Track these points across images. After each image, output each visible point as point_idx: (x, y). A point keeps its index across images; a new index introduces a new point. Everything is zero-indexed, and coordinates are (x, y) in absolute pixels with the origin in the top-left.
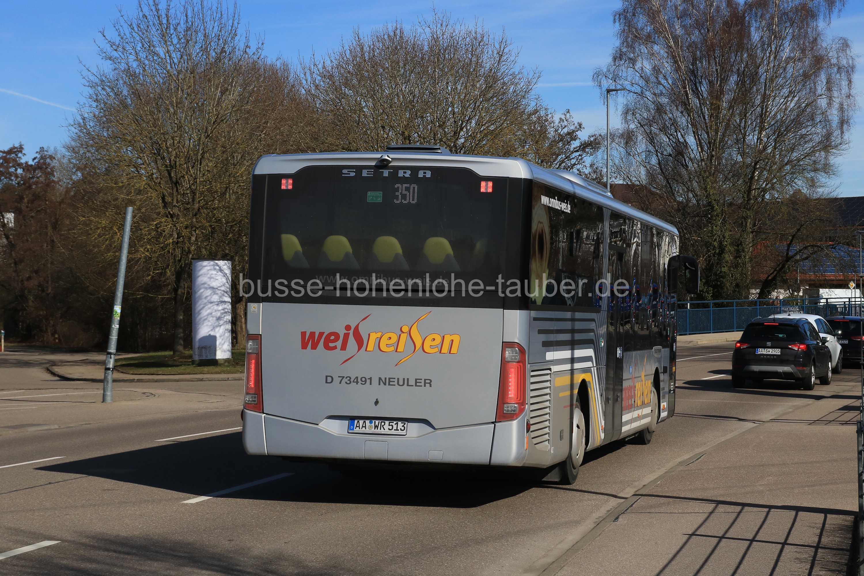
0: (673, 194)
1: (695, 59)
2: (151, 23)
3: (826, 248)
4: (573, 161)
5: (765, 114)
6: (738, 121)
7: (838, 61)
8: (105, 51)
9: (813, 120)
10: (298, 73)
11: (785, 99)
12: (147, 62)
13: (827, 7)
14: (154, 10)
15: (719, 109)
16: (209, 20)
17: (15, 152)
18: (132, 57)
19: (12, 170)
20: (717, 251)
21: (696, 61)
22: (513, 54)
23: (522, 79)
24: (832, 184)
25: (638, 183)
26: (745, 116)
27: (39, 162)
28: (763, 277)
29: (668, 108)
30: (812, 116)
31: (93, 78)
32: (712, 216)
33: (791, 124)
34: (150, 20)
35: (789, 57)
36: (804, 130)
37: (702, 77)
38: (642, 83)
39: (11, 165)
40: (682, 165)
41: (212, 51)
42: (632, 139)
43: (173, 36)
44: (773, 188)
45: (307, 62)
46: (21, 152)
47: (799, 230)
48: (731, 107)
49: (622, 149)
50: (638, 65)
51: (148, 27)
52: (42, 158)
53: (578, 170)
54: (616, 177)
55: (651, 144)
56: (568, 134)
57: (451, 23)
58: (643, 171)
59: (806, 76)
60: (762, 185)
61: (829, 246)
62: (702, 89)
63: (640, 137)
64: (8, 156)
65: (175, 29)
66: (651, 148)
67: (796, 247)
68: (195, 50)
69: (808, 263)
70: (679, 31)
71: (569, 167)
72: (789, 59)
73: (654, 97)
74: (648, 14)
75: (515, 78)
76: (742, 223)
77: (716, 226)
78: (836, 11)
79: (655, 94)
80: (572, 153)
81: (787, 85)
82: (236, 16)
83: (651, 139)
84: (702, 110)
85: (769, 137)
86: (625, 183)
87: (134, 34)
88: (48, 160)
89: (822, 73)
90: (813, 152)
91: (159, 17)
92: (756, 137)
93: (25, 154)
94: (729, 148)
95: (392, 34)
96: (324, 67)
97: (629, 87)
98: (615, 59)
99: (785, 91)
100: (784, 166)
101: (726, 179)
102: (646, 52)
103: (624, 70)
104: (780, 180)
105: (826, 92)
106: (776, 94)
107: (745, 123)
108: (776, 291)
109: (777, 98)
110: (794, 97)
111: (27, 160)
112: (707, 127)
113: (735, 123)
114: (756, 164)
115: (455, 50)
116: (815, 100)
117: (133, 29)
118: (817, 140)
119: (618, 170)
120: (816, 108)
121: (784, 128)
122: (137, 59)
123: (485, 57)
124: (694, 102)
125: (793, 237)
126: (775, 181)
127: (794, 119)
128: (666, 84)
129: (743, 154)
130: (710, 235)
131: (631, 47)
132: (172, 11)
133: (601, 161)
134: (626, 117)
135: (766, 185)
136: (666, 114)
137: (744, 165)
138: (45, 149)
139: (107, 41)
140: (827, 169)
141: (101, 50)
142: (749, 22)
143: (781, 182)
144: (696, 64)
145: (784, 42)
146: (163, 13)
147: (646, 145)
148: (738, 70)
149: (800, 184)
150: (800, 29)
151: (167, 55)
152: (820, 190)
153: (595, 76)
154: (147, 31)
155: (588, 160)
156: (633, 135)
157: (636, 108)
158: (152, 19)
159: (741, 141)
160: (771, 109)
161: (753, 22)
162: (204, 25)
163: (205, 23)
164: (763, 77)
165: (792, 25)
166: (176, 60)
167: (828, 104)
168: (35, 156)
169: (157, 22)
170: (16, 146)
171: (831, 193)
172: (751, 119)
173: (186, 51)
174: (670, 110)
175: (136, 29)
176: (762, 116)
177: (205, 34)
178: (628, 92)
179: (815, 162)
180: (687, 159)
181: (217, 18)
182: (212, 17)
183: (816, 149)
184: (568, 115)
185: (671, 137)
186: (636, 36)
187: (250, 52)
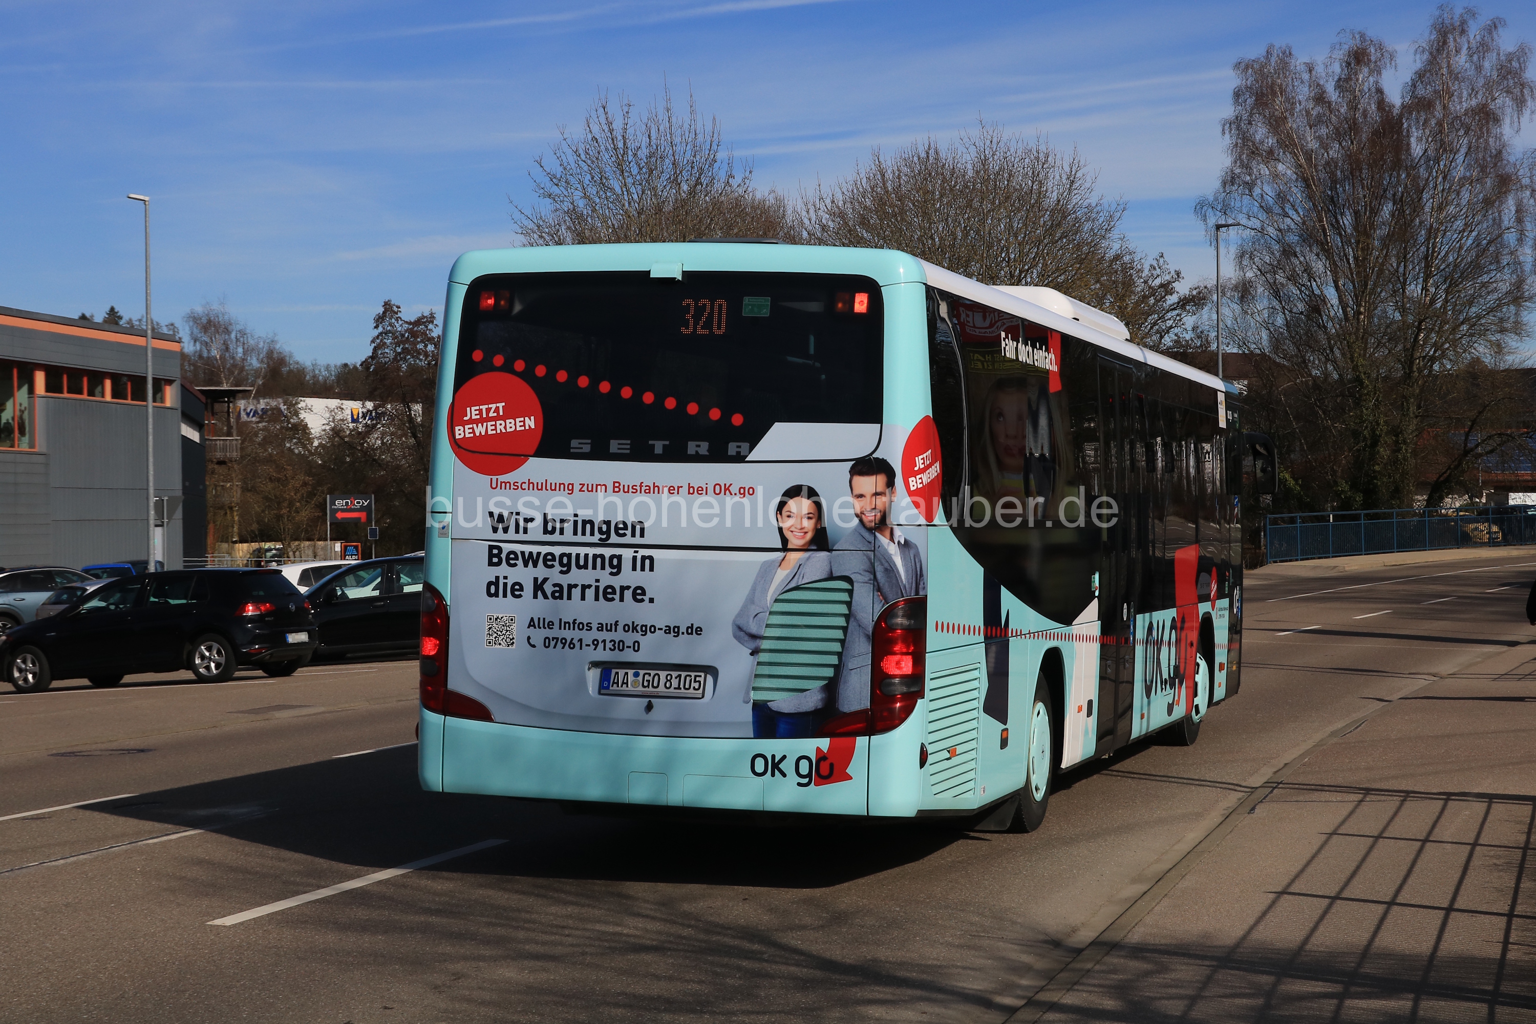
0: (1307, 366)
1: (1334, 182)
2: (602, 147)
3: (1519, 438)
4: (1169, 323)
5: (1433, 255)
6: (1395, 265)
7: (1531, 182)
8: (542, 186)
9: (1498, 262)
10: (799, 210)
11: (1459, 233)
12: (598, 200)
13: (1515, 108)
14: (606, 131)
15: (1368, 248)
16: (679, 142)
17: (425, 322)
18: (578, 194)
19: (420, 346)
20: (1369, 442)
21: (1336, 184)
22: (1089, 179)
23: (1102, 213)
24: (1526, 349)
25: (1258, 351)
26: (1405, 257)
28: (1433, 478)
29: (1298, 249)
30: (1497, 257)
31: (527, 223)
32: (1360, 396)
33: (1467, 269)
34: (601, 144)
35: (1464, 177)
36: (1485, 276)
37: (1344, 206)
38: (1263, 216)
39: (419, 340)
40: (1319, 326)
41: (683, 183)
42: (1249, 291)
43: (631, 165)
44: (1443, 355)
45: (812, 195)
46: (432, 322)
47: (1480, 413)
48: (1385, 245)
49: (1236, 307)
50: (1257, 191)
51: (599, 153)
53: (1176, 335)
54: (1229, 344)
55: (1276, 298)
56: (1162, 286)
57: (1004, 139)
58: (1264, 335)
59: (1488, 203)
60: (1429, 352)
61: (1523, 434)
62: (1345, 222)
63: (1260, 290)
64: (415, 329)
65: (635, 155)
66: (1275, 303)
67: (1477, 437)
68: (661, 182)
69: (1494, 458)
70: (1313, 145)
71: (1163, 331)
72: (1463, 180)
73: (1279, 234)
74: (1270, 122)
75: (1091, 211)
76: (1403, 404)
77: (1367, 409)
78: (1527, 113)
79: (1280, 230)
80: (1168, 312)
81: (1462, 215)
82: (715, 136)
83: (1276, 292)
84: (1344, 250)
85: (1438, 287)
86: (1240, 352)
87: (580, 162)
89: (1510, 197)
90: (1498, 306)
91: (613, 139)
92: (1420, 286)
94: (1382, 302)
95: (923, 155)
96: (833, 202)
97: (1244, 221)
98: (1224, 183)
99: (1459, 224)
100: (1459, 325)
101: (1379, 344)
102: (1268, 173)
103: (1238, 198)
104: (1455, 343)
105: (1515, 224)
106: (1446, 227)
107: (1405, 268)
108: (1450, 496)
109: (1448, 233)
110: (1471, 231)
112: (1352, 274)
113: (1390, 268)
114: (1420, 323)
115: (1010, 175)
116: (1500, 235)
117: (579, 156)
118: (1504, 290)
119: (1232, 333)
120: (1503, 246)
121: (1459, 275)
122: (585, 196)
123: (1050, 184)
124: (1335, 240)
125: (1474, 422)
126: (1447, 345)
127: (1471, 262)
128: (1295, 217)
129: (1403, 310)
130: (1358, 421)
131: (1247, 167)
132: (630, 131)
133: (1207, 323)
134: (1241, 262)
135: (1435, 352)
136: (1296, 256)
137: (1405, 326)
139: (545, 173)
140: (1518, 329)
141: (538, 185)
142: (1408, 131)
143: (1456, 347)
144: (1336, 188)
145: (1456, 157)
147: (1269, 299)
148: (1394, 195)
149: (1481, 350)
150: (1479, 138)
151: (624, 189)
152: (1510, 359)
153: (1198, 207)
154: (597, 159)
155: (1189, 321)
156: (1251, 287)
157: (1255, 250)
158: (604, 142)
159: (1399, 290)
160: (1440, 248)
161: (1414, 130)
162: (673, 150)
163: (674, 147)
164: (1428, 204)
165: (1466, 133)
166: (635, 197)
167: (1518, 240)
169: (610, 147)
170: (425, 315)
171: (1524, 361)
172: (1413, 262)
173: (649, 184)
174: (1301, 251)
175: (583, 157)
176: (1427, 259)
177: (675, 161)
178: (1243, 228)
179: (1501, 320)
180: (1325, 318)
181: (690, 139)
182: (683, 138)
183: (1503, 301)
184: (1161, 260)
185: (1303, 288)
186: (1253, 153)
187: (734, 183)
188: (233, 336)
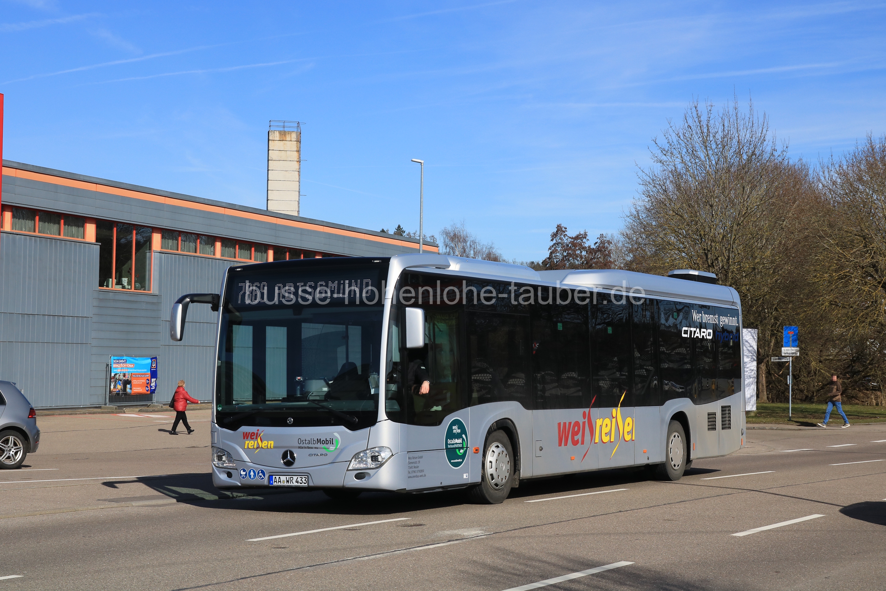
8: (656, 155)
10: (818, 171)
12: (690, 164)
14: (697, 122)
16: (742, 129)
17: (581, 238)
19: (578, 252)
27: (599, 246)
39: (577, 248)
41: (744, 154)
45: (826, 162)
46: (585, 238)
52: (601, 242)
64: (575, 241)
82: (765, 124)
88: (606, 245)
93: (588, 240)
111: (590, 245)
117: (680, 137)
122: (682, 162)
138: (604, 236)
139: (658, 148)
146: (704, 123)
151: (707, 158)
154: (691, 139)
158: (695, 129)
162: (738, 133)
163: (739, 131)
166: (714, 162)
168: (596, 242)
169: (699, 132)
170: (581, 233)
173: (722, 154)
175: (682, 137)
177: (739, 140)
182: (745, 126)
188: (468, 244)
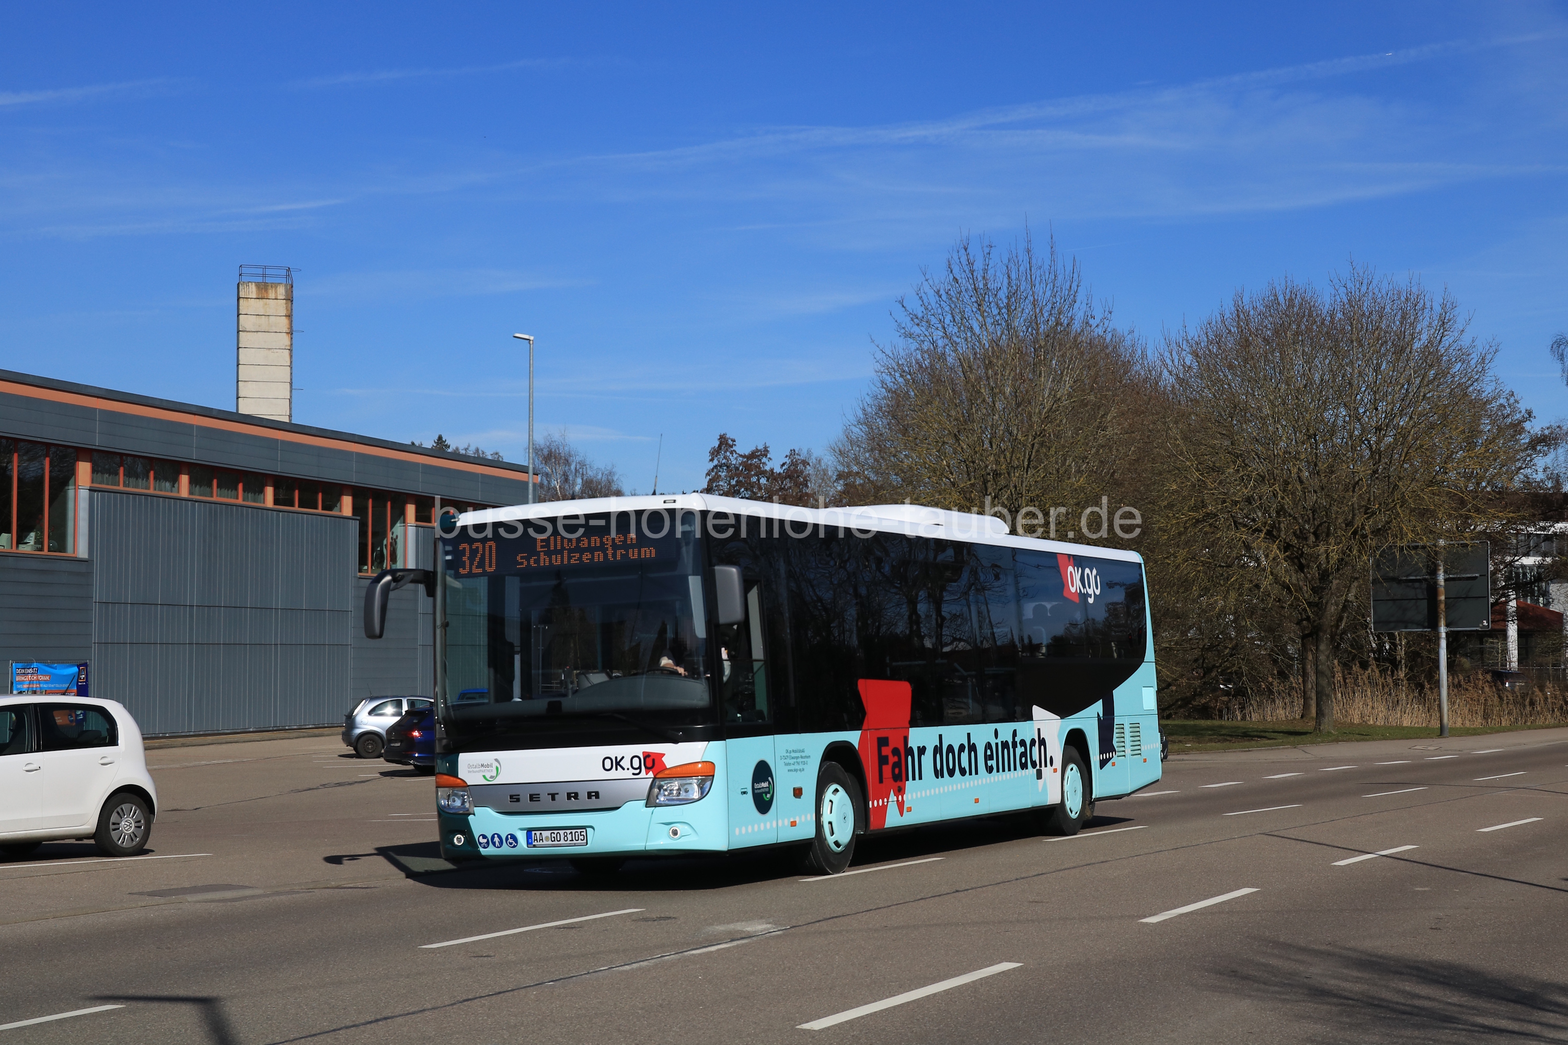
8: (903, 325)
14: (967, 272)
18: (939, 334)
22: (1460, 321)
27: (788, 469)
43: (991, 306)
46: (766, 456)
51: (959, 293)
52: (792, 463)
56: (1512, 425)
57: (1375, 283)
64: (749, 462)
82: (1076, 275)
87: (942, 303)
88: (800, 467)
93: (770, 459)
96: (1196, 342)
111: (772, 467)
117: (940, 296)
138: (797, 452)
139: (905, 313)
146: (979, 275)
154: (958, 299)
158: (965, 283)
162: (1032, 290)
163: (1034, 287)
168: (784, 462)
169: (971, 287)
175: (944, 297)
188: (573, 467)
